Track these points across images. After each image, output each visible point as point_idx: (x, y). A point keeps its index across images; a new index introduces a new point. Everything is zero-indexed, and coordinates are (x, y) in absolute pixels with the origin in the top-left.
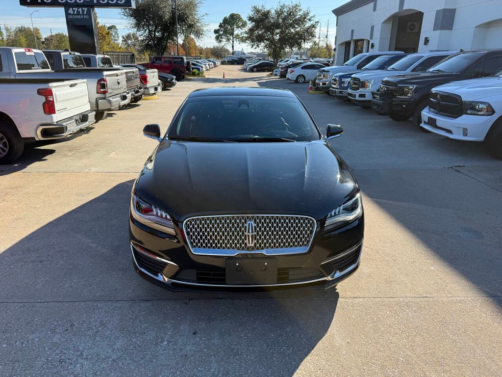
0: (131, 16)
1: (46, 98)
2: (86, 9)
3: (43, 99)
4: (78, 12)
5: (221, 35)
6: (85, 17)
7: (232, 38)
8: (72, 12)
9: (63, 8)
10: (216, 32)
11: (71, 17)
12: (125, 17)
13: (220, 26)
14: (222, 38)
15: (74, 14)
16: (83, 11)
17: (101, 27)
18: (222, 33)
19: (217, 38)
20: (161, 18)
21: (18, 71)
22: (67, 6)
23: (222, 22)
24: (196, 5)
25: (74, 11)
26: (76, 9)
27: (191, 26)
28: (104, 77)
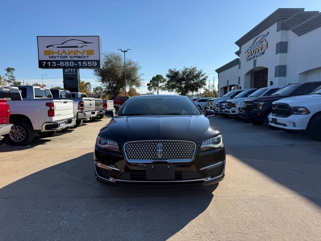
0: (100, 75)
1: (51, 108)
2: (75, 69)
3: (48, 108)
4: (70, 71)
5: (151, 87)
6: (74, 73)
7: (157, 88)
8: (67, 71)
9: (62, 69)
10: (148, 85)
11: (66, 73)
12: (96, 76)
13: (151, 82)
14: (151, 88)
15: (68, 72)
16: (73, 70)
17: (82, 82)
18: (151, 85)
19: (149, 88)
20: (116, 76)
21: (35, 98)
22: (64, 68)
23: (151, 79)
24: (137, 69)
25: (68, 70)
26: (69, 69)
27: (133, 81)
28: (83, 101)
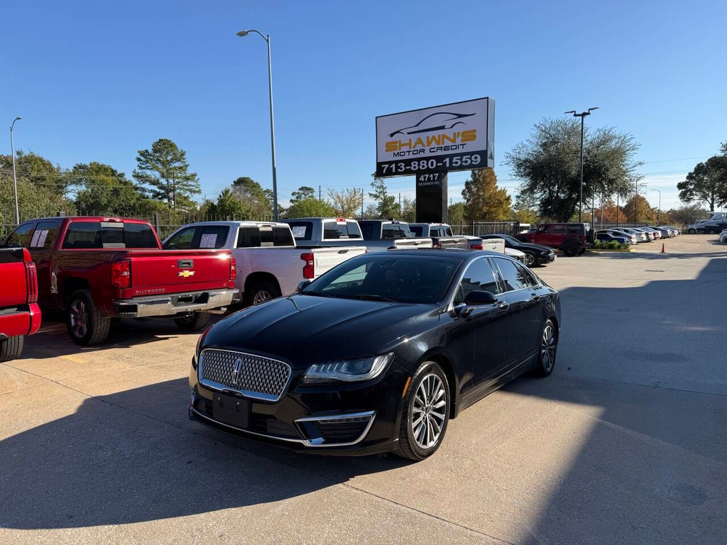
1: (307, 263)
2: (437, 175)
3: (304, 263)
4: (429, 178)
5: (690, 191)
6: (435, 183)
7: (710, 194)
8: (423, 180)
9: (415, 176)
10: (680, 186)
11: (421, 184)
13: (690, 177)
14: (692, 194)
15: (425, 181)
16: (434, 177)
18: (692, 187)
19: (683, 196)
21: (323, 240)
22: (418, 173)
23: (692, 171)
24: (624, 153)
25: (425, 178)
26: (428, 175)
27: (611, 182)
